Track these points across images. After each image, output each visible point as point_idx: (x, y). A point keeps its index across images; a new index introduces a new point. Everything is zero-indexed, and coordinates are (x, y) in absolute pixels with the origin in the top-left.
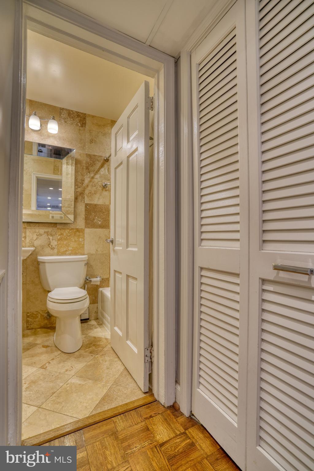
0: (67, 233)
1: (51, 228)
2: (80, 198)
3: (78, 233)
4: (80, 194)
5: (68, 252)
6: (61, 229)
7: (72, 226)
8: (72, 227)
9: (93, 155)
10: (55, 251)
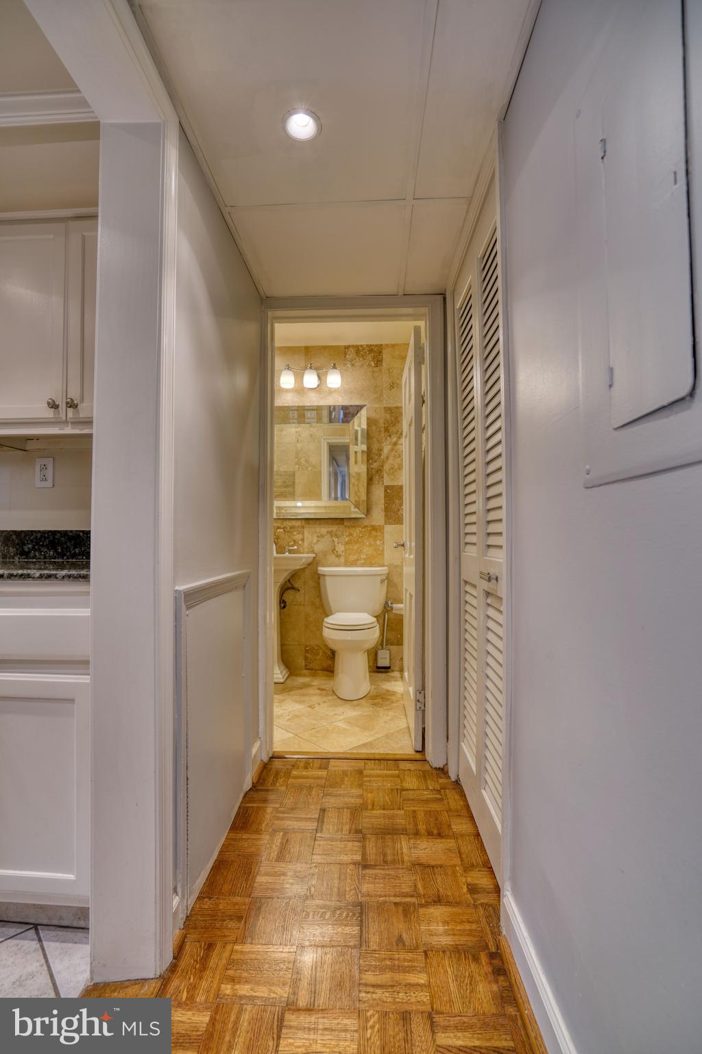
0: (359, 532)
1: (336, 526)
2: (376, 478)
3: (374, 533)
4: (377, 472)
5: (360, 562)
6: (349, 528)
7: (366, 523)
9: (395, 408)
10: (342, 559)
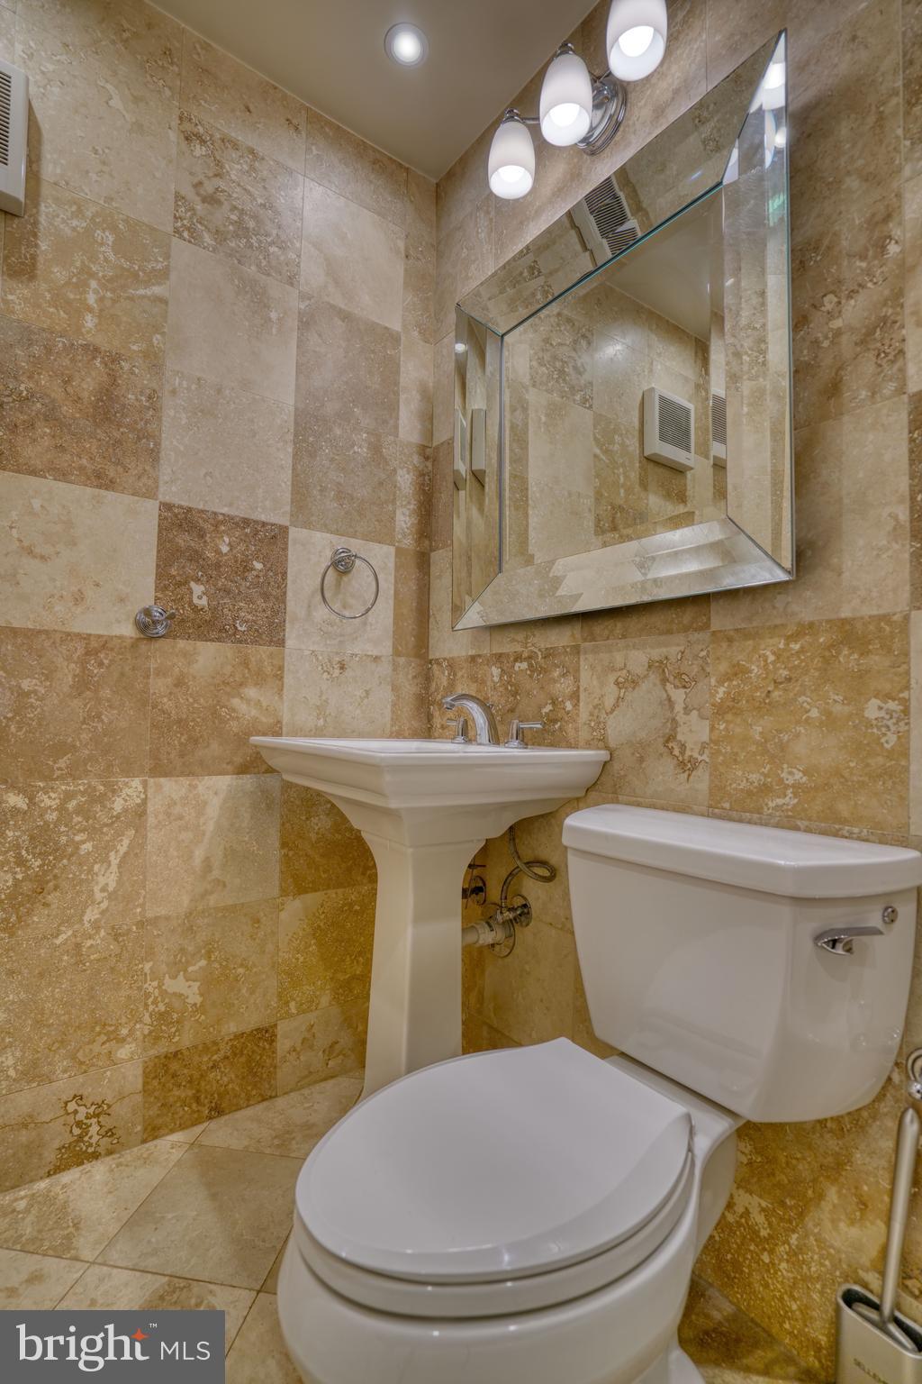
0: (771, 658)
1: (681, 639)
3: (848, 659)
5: (780, 801)
6: (730, 640)
8: (807, 615)
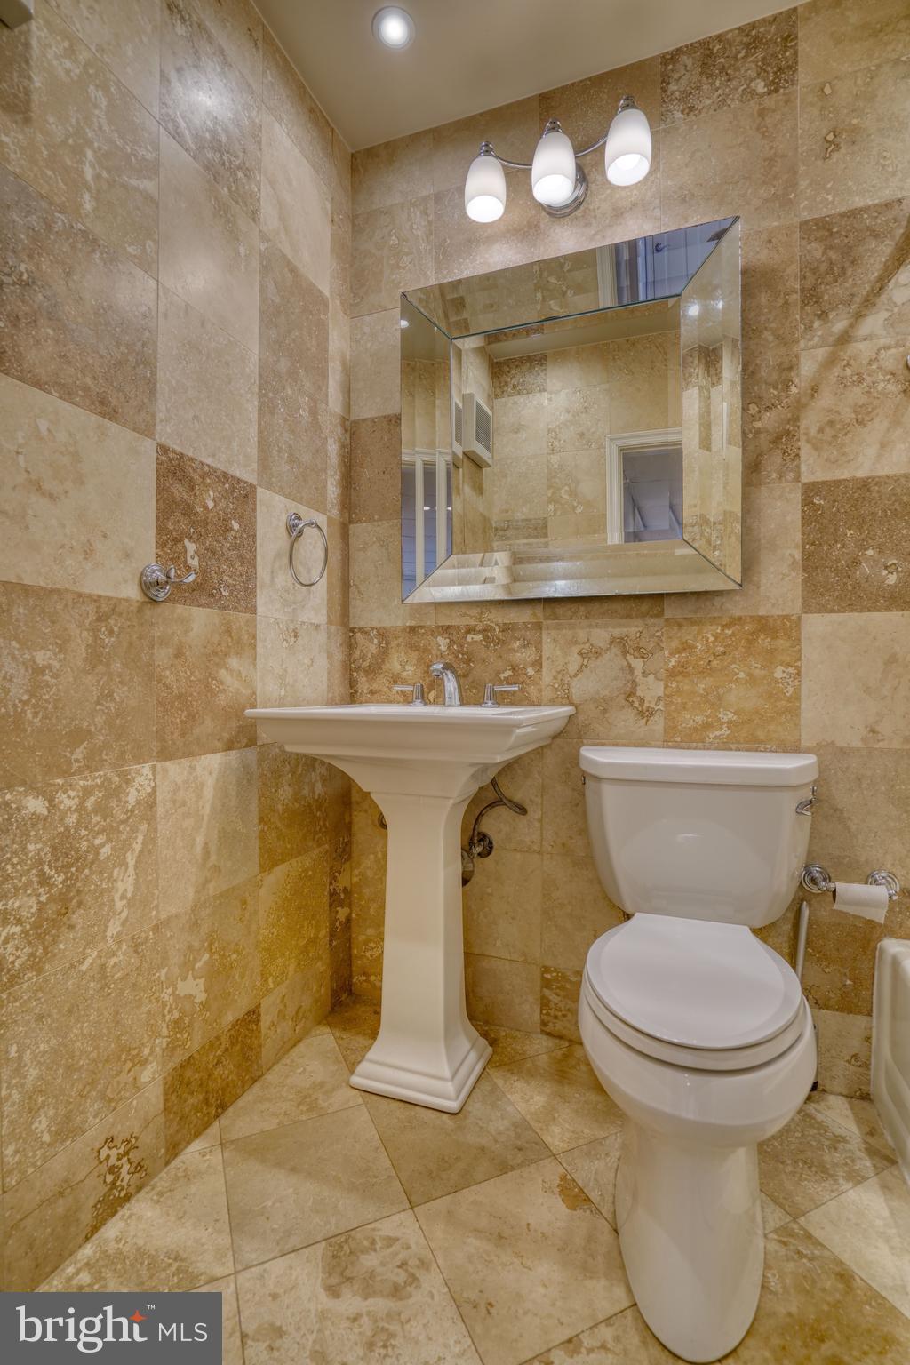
0: (712, 639)
1: (639, 622)
2: (774, 461)
3: (764, 641)
4: (776, 441)
5: (718, 733)
6: (680, 625)
7: (737, 608)
8: (737, 613)
9: (843, 215)
10: (658, 724)
